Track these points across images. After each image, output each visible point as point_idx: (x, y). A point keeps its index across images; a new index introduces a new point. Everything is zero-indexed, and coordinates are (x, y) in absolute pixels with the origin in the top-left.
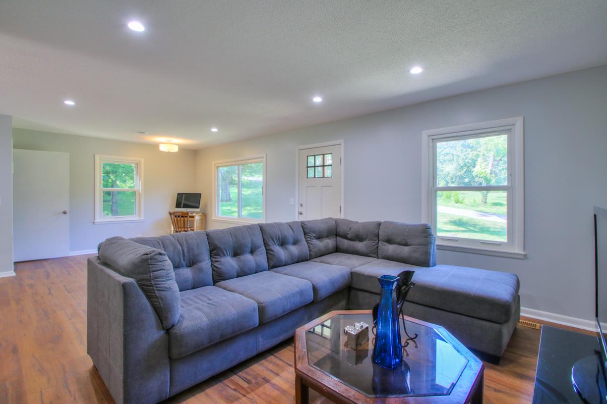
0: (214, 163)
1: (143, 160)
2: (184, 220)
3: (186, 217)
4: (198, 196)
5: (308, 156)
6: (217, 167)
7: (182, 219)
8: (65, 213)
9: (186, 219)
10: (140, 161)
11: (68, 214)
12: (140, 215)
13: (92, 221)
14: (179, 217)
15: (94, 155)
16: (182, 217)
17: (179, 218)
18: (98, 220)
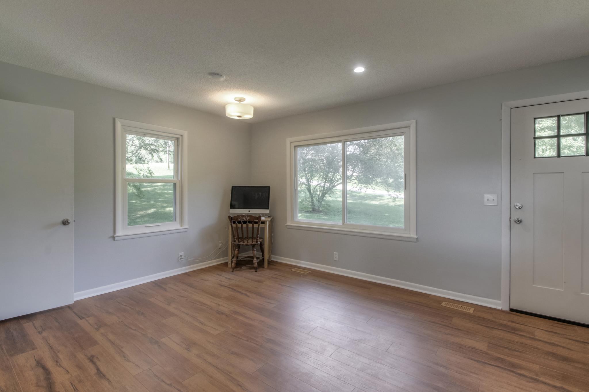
0: (288, 141)
1: (186, 134)
2: (253, 227)
3: (256, 223)
4: (266, 190)
5: (535, 119)
6: (295, 147)
7: (250, 225)
8: (65, 223)
9: (256, 226)
10: (182, 136)
11: (71, 225)
12: (182, 222)
13: (112, 234)
14: (245, 222)
15: (114, 120)
16: (250, 222)
17: (245, 225)
18: (120, 232)
